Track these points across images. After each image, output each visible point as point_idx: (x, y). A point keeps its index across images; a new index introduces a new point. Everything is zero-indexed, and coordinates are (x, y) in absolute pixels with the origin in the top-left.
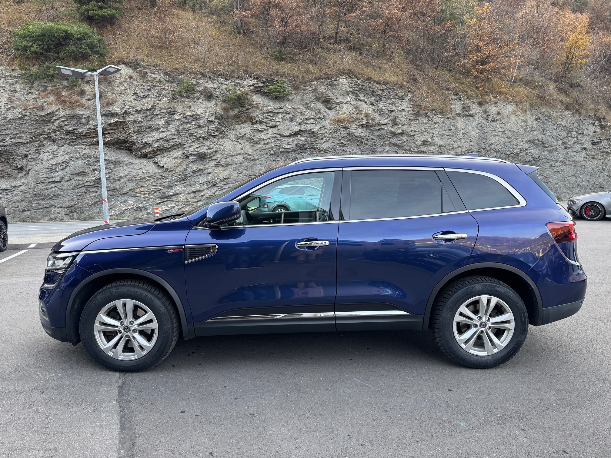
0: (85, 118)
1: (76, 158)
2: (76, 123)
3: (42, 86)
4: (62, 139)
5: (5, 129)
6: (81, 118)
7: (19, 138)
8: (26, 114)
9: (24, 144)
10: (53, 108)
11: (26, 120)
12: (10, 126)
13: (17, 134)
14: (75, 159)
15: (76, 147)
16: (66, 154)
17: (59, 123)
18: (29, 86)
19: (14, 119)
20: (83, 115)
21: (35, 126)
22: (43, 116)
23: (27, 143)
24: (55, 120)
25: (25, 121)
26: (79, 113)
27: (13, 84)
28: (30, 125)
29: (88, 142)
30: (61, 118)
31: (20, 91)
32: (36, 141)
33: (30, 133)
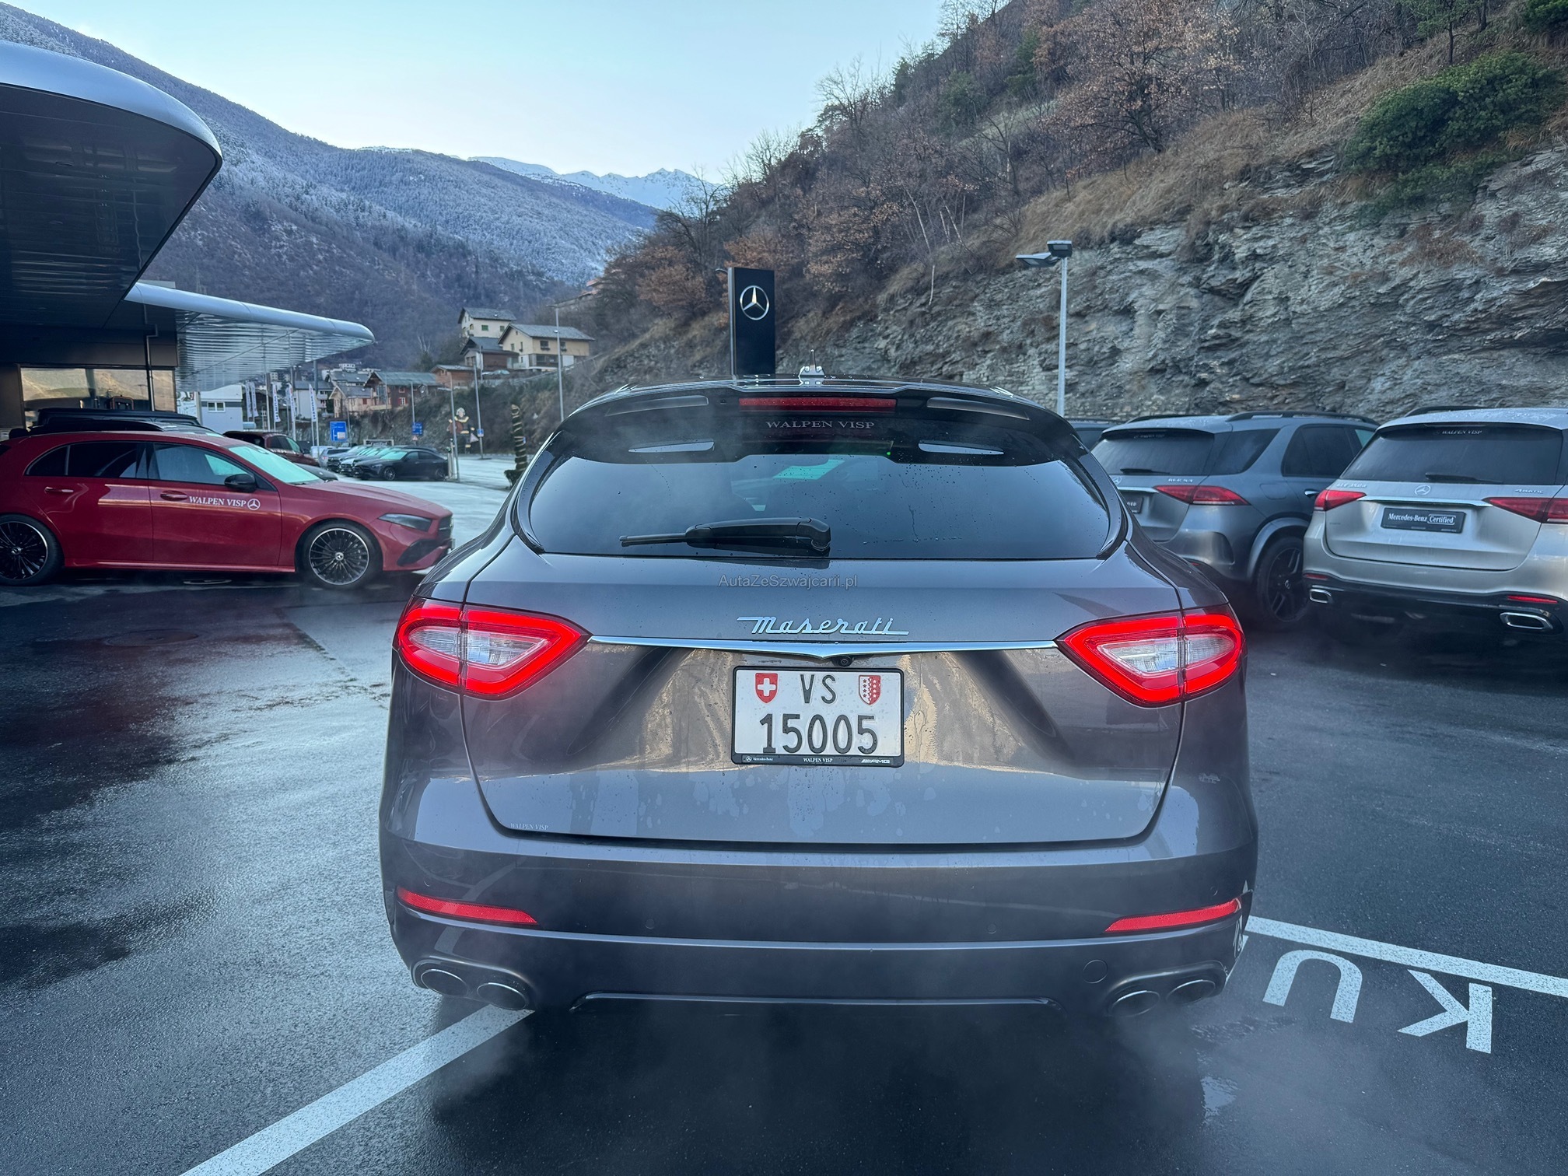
0: (1470, 285)
1: (1436, 385)
2: (1449, 301)
3: (1396, 226)
4: (1417, 341)
5: (1311, 333)
6: (1459, 289)
7: (1335, 348)
8: (1353, 295)
9: (1342, 359)
10: (1406, 272)
11: (1353, 307)
12: (1321, 325)
13: (1331, 339)
14: (1433, 388)
15: (1444, 358)
16: (1418, 377)
17: (1413, 306)
18: (1372, 231)
19: (1329, 310)
20: (1465, 279)
21: (1367, 319)
22: (1385, 294)
23: (1347, 358)
24: (1407, 300)
25: (1350, 310)
26: (1457, 277)
27: (1344, 234)
28: (1357, 318)
29: (1473, 345)
30: (1418, 293)
31: (1353, 247)
32: (1367, 352)
33: (1355, 335)
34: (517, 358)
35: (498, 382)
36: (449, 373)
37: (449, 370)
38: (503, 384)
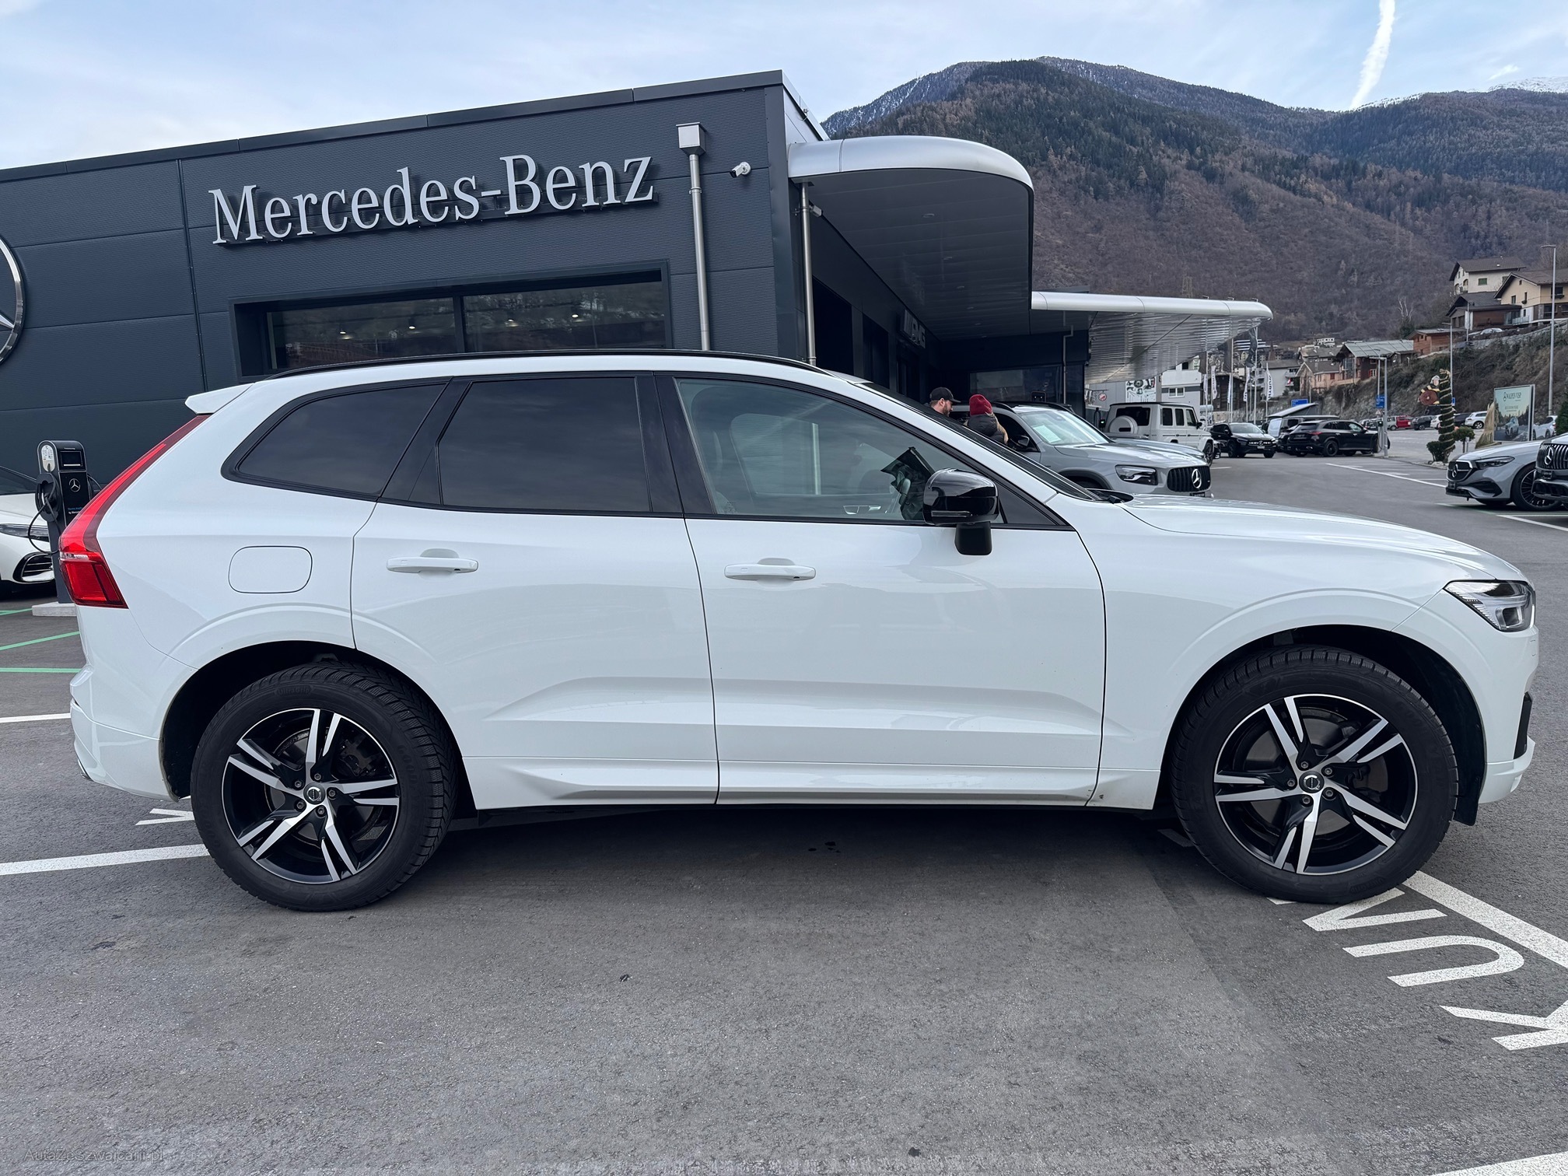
34: (1519, 312)
35: (1488, 343)
36: (1429, 338)
37: (1429, 335)
38: (1493, 345)
